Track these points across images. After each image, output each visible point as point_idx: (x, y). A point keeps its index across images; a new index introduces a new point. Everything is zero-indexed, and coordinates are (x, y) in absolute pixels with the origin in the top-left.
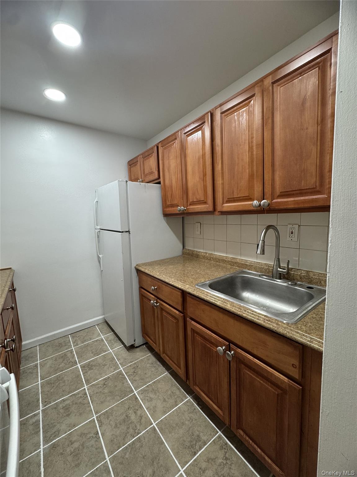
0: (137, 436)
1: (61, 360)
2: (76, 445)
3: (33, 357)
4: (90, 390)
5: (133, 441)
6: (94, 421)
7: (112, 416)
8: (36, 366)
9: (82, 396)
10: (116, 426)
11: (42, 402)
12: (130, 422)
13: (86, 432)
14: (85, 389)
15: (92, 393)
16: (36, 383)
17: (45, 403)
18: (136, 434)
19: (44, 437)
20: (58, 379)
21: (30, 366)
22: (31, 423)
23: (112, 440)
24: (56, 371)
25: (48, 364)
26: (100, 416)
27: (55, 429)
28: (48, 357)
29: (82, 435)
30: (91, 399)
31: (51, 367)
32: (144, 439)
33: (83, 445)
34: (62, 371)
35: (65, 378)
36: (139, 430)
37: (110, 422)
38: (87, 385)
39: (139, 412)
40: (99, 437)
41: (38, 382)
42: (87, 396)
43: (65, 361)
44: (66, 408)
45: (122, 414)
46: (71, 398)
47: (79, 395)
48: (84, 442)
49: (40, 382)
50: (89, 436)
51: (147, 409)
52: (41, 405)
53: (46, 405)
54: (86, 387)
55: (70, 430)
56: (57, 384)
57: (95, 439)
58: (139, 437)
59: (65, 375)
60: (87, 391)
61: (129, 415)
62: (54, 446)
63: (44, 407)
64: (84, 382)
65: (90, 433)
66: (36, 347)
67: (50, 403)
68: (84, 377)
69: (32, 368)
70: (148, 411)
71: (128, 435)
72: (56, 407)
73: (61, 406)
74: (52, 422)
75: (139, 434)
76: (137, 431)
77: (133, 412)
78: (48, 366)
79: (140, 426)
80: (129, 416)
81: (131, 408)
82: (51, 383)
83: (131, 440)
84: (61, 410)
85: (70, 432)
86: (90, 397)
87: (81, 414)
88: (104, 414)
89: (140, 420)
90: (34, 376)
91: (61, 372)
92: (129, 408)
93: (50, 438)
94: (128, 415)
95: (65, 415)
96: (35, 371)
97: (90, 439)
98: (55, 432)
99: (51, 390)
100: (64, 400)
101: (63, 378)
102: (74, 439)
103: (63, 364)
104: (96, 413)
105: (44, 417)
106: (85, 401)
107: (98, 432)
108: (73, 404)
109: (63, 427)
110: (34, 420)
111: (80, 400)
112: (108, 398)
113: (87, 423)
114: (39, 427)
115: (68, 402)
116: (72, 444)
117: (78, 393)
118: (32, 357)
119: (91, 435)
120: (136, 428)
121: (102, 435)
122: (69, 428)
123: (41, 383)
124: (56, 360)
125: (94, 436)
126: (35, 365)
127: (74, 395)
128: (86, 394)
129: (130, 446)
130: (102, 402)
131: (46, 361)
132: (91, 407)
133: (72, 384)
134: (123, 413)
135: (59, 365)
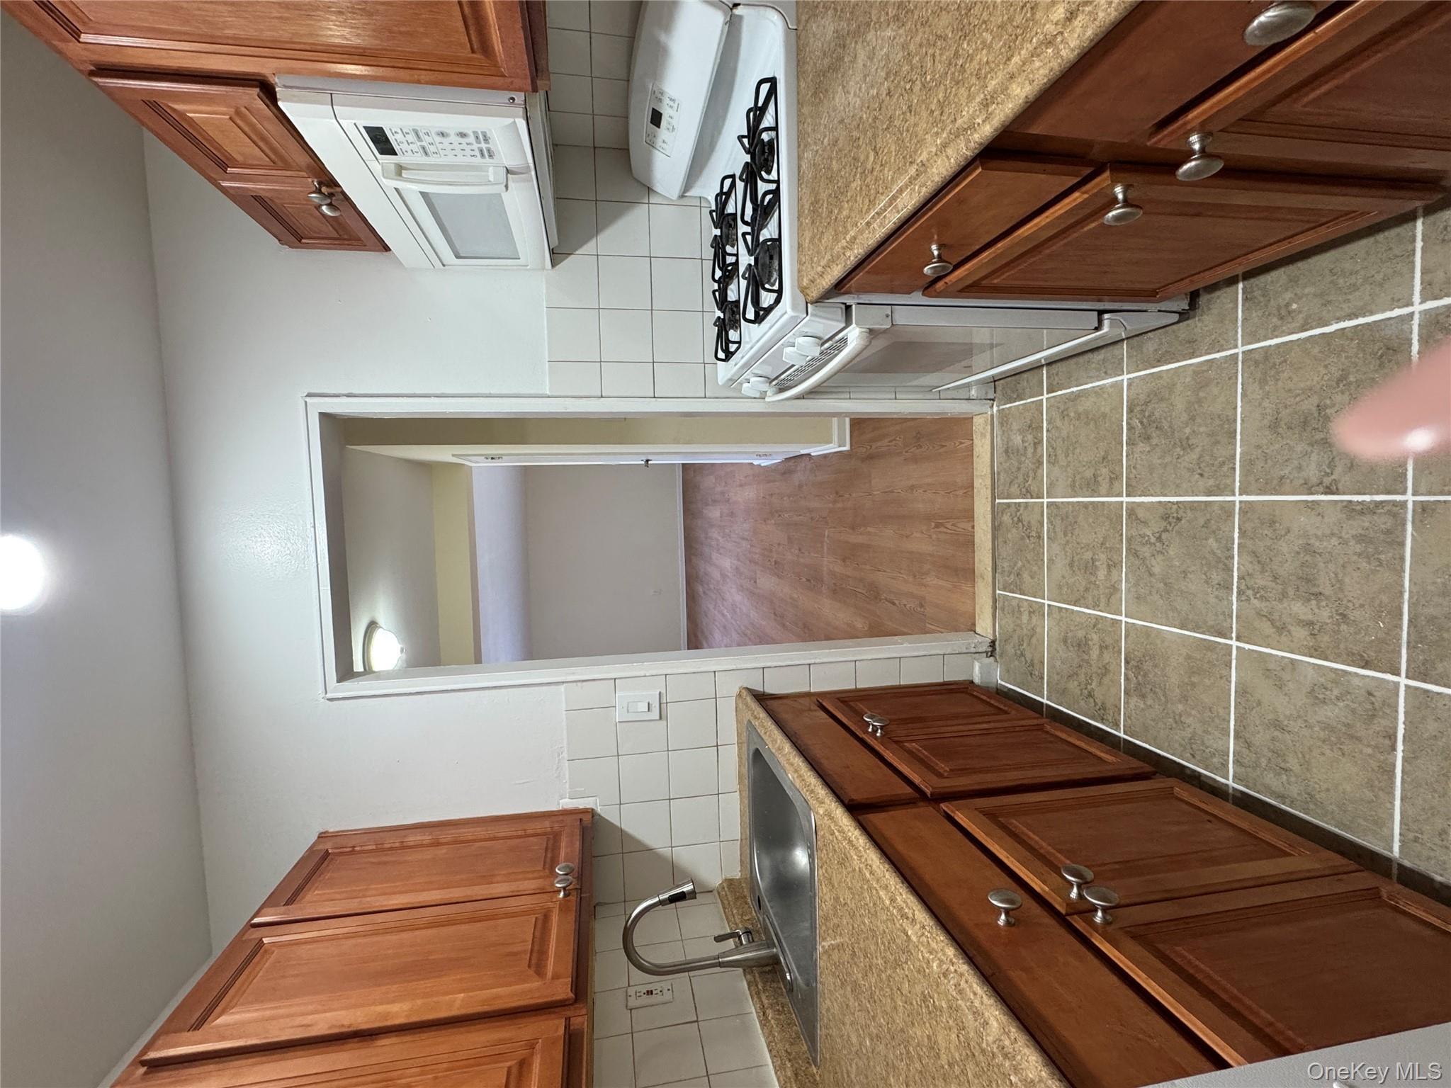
0: (1238, 587)
5: (1233, 571)
10: (1308, 549)
12: (1291, 592)
18: (1243, 587)
23: (1274, 522)
32: (1217, 597)
36: (1248, 600)
39: (1300, 633)
40: (1312, 494)
45: (1339, 583)
51: (1292, 661)
58: (1232, 589)
61: (1314, 602)
70: (1283, 657)
71: (1258, 567)
75: (1240, 593)
76: (1250, 592)
77: (1315, 619)
79: (1255, 609)
80: (1309, 600)
81: (1339, 625)
83: (1238, 568)
89: (1272, 622)
92: (1344, 616)
94: (1318, 601)
107: (1333, 494)
119: (1337, 473)
120: (1258, 595)
129: (1227, 558)
134: (1341, 589)
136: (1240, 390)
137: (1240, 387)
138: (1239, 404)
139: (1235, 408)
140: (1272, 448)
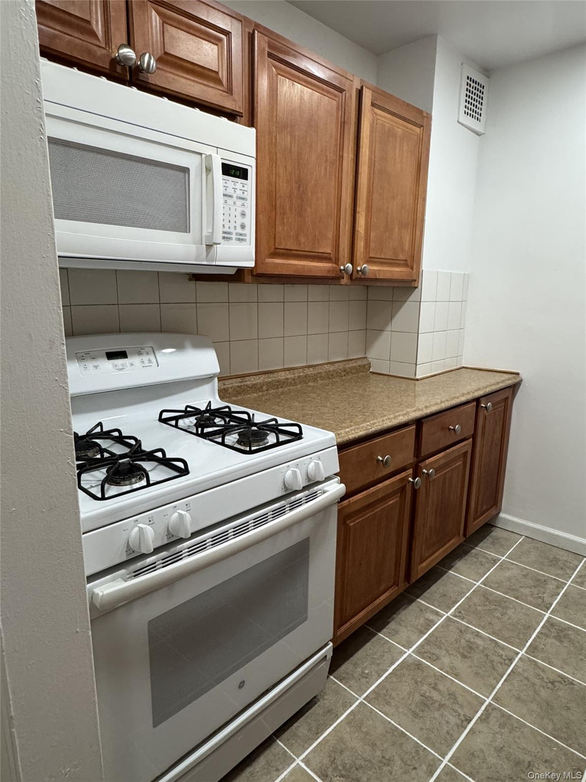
1: (531, 583)
2: (436, 695)
3: (502, 547)
4: (521, 664)
6: (482, 704)
7: (510, 732)
8: (495, 561)
9: (504, 657)
10: (499, 750)
11: (457, 608)
13: (460, 699)
14: (518, 653)
15: (520, 670)
16: (474, 580)
17: (458, 614)
19: (421, 646)
20: (501, 603)
21: (489, 555)
22: (426, 617)
23: (473, 754)
24: (510, 590)
25: (511, 572)
26: (495, 709)
27: (437, 651)
28: (521, 562)
29: (452, 696)
30: (509, 675)
31: (509, 579)
33: (441, 706)
34: (517, 598)
35: (510, 612)
37: (497, 733)
38: (526, 652)
40: (466, 728)
41: (477, 582)
42: (509, 666)
43: (535, 591)
44: (471, 647)
46: (489, 642)
47: (501, 652)
48: (444, 704)
49: (478, 584)
50: (456, 707)
52: (453, 610)
53: (456, 616)
54: (522, 653)
55: (447, 673)
56: (493, 607)
57: (459, 722)
59: (514, 607)
60: (517, 659)
62: (419, 665)
63: (453, 616)
64: (528, 645)
65: (461, 707)
66: (518, 536)
67: (463, 619)
68: (535, 638)
69: (488, 559)
72: (462, 631)
73: (469, 636)
74: (443, 641)
78: (508, 574)
82: (487, 599)
84: (463, 640)
85: (446, 675)
86: (512, 671)
87: (477, 674)
88: (503, 714)
90: (480, 571)
91: (514, 597)
93: (425, 652)
94: (534, 766)
95: (461, 651)
96: (487, 565)
97: (454, 714)
98: (433, 654)
99: (479, 606)
100: (478, 635)
101: (507, 608)
102: (441, 687)
103: (527, 591)
104: (495, 699)
105: (442, 625)
106: (500, 668)
107: (471, 721)
108: (483, 651)
109: (446, 660)
110: (432, 617)
111: (496, 659)
112: (534, 707)
113: (472, 693)
114: (428, 630)
115: (479, 642)
116: (434, 688)
117: (503, 648)
118: (502, 545)
119: (460, 711)
121: (470, 730)
122: (448, 669)
123: (479, 586)
124: (525, 576)
125: (462, 718)
126: (494, 558)
127: (496, 643)
128: (511, 660)
130: (518, 699)
131: (513, 566)
132: (498, 683)
133: (509, 627)
134: (529, 752)
135: (521, 587)
136: (382, 715)
137: (380, 713)
138: (389, 720)
139: (390, 723)
140: (427, 725)
